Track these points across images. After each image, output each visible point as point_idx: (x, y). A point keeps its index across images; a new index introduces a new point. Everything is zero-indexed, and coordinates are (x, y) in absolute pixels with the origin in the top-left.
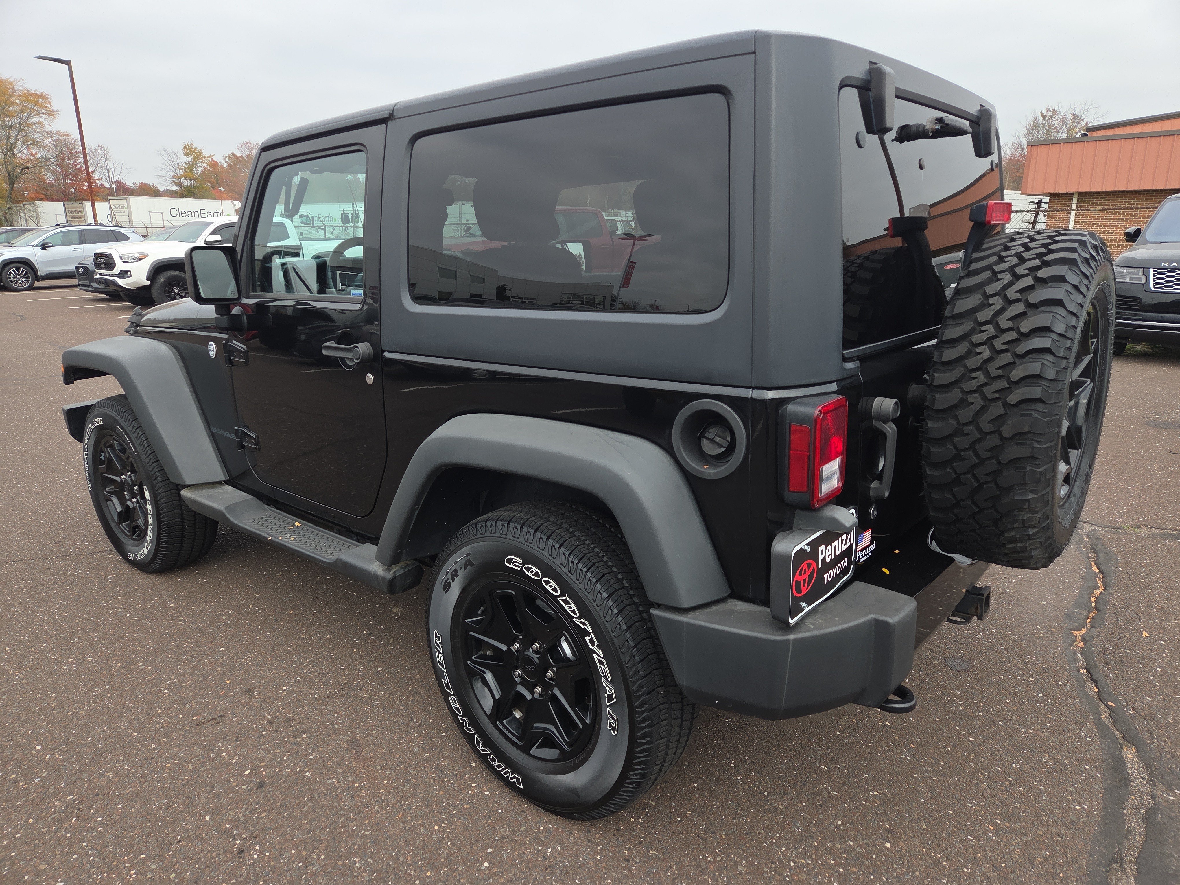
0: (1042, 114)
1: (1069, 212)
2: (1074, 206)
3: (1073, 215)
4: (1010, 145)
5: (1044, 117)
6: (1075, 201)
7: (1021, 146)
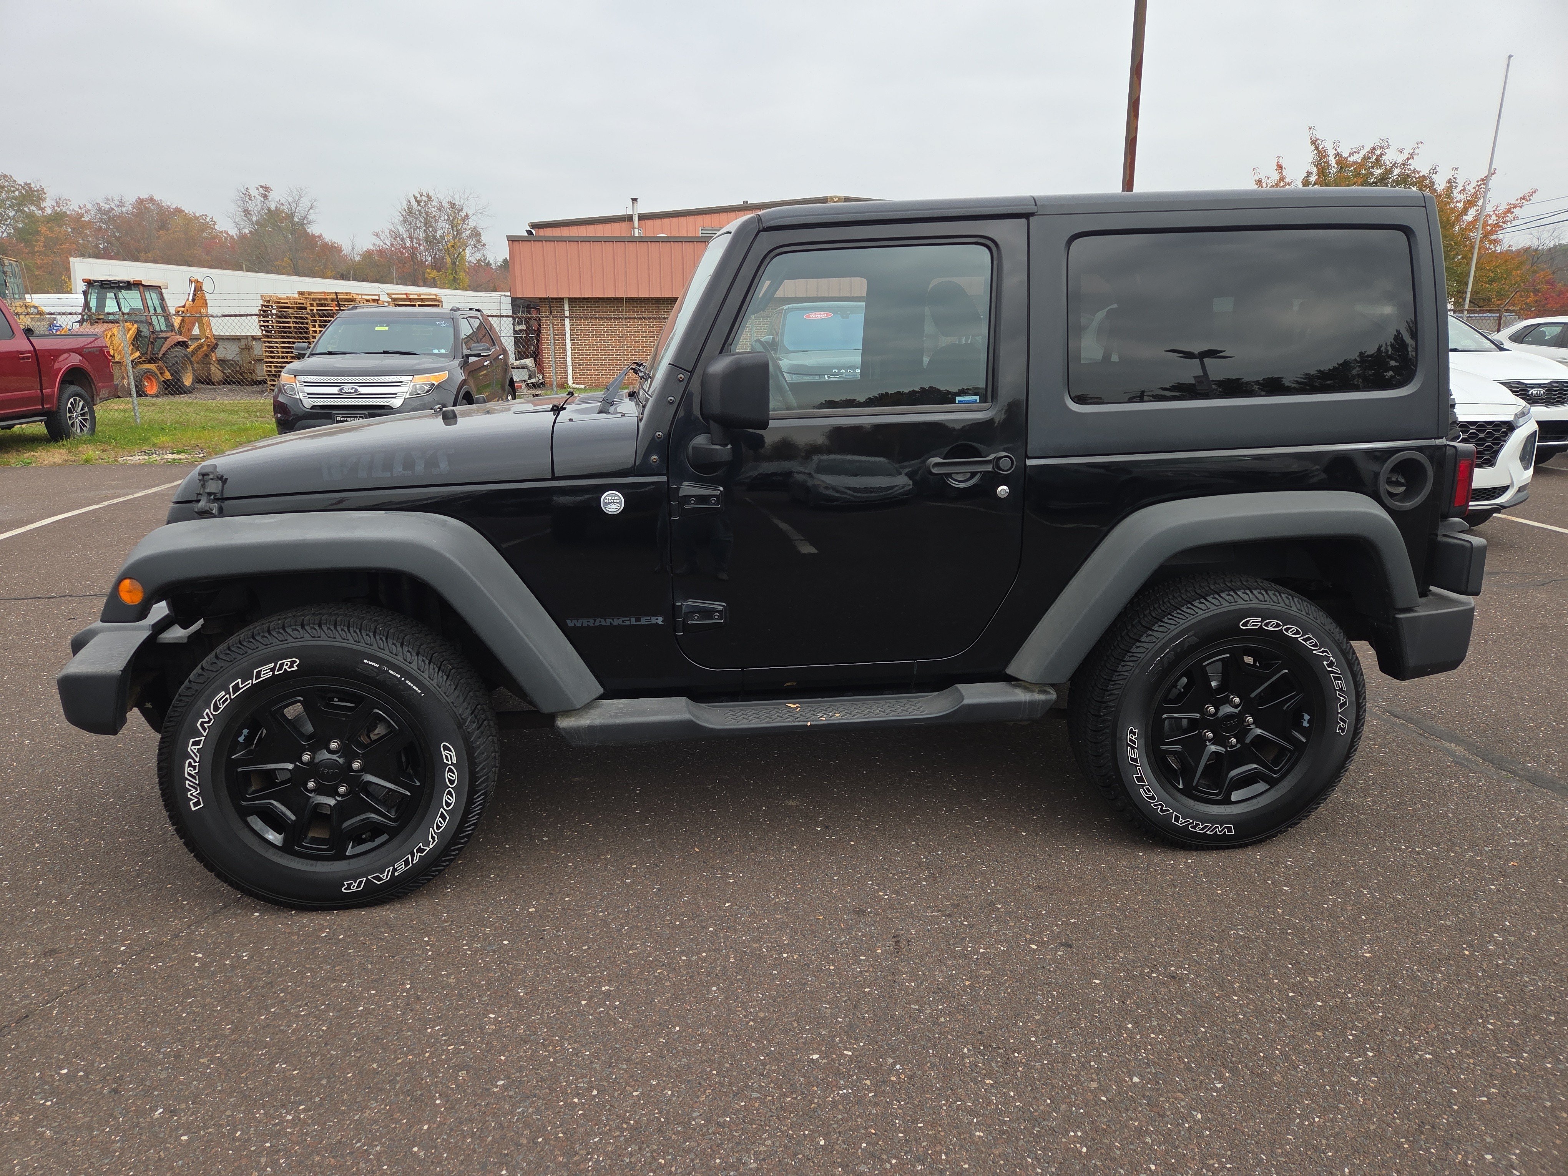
0: (416, 198)
1: (563, 318)
2: (567, 313)
3: (567, 321)
4: (387, 232)
5: (419, 202)
6: (566, 307)
7: (400, 235)
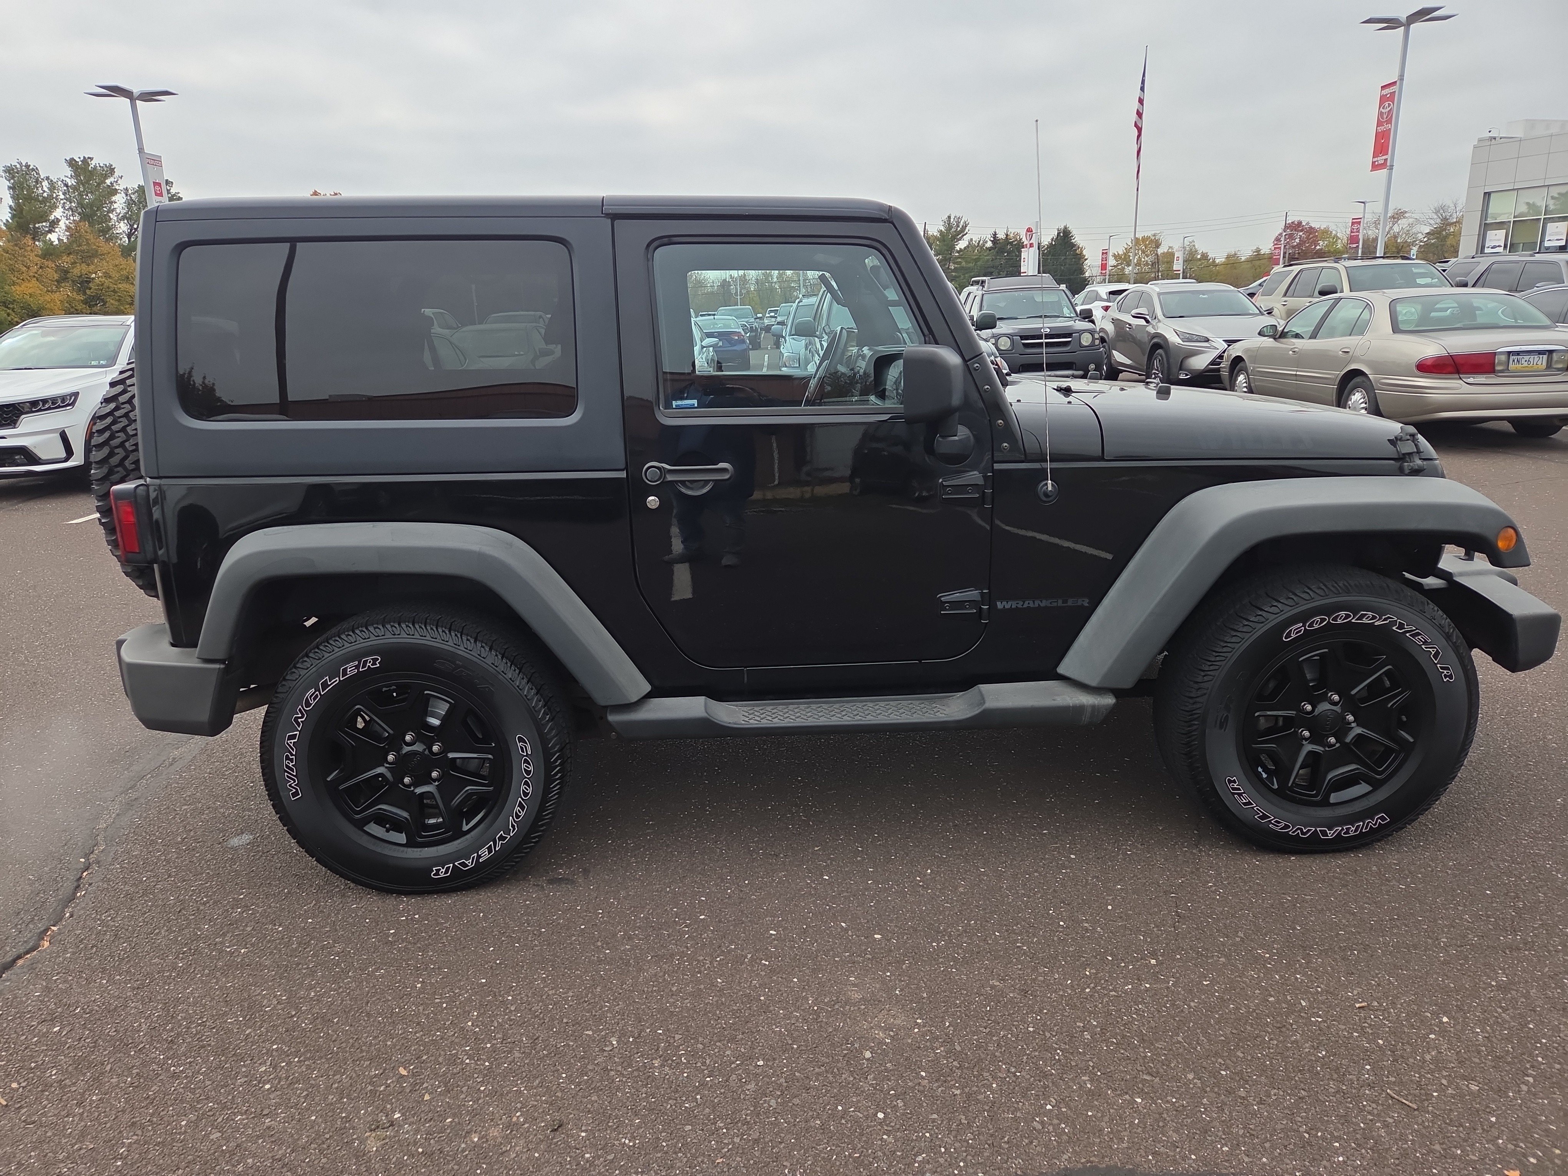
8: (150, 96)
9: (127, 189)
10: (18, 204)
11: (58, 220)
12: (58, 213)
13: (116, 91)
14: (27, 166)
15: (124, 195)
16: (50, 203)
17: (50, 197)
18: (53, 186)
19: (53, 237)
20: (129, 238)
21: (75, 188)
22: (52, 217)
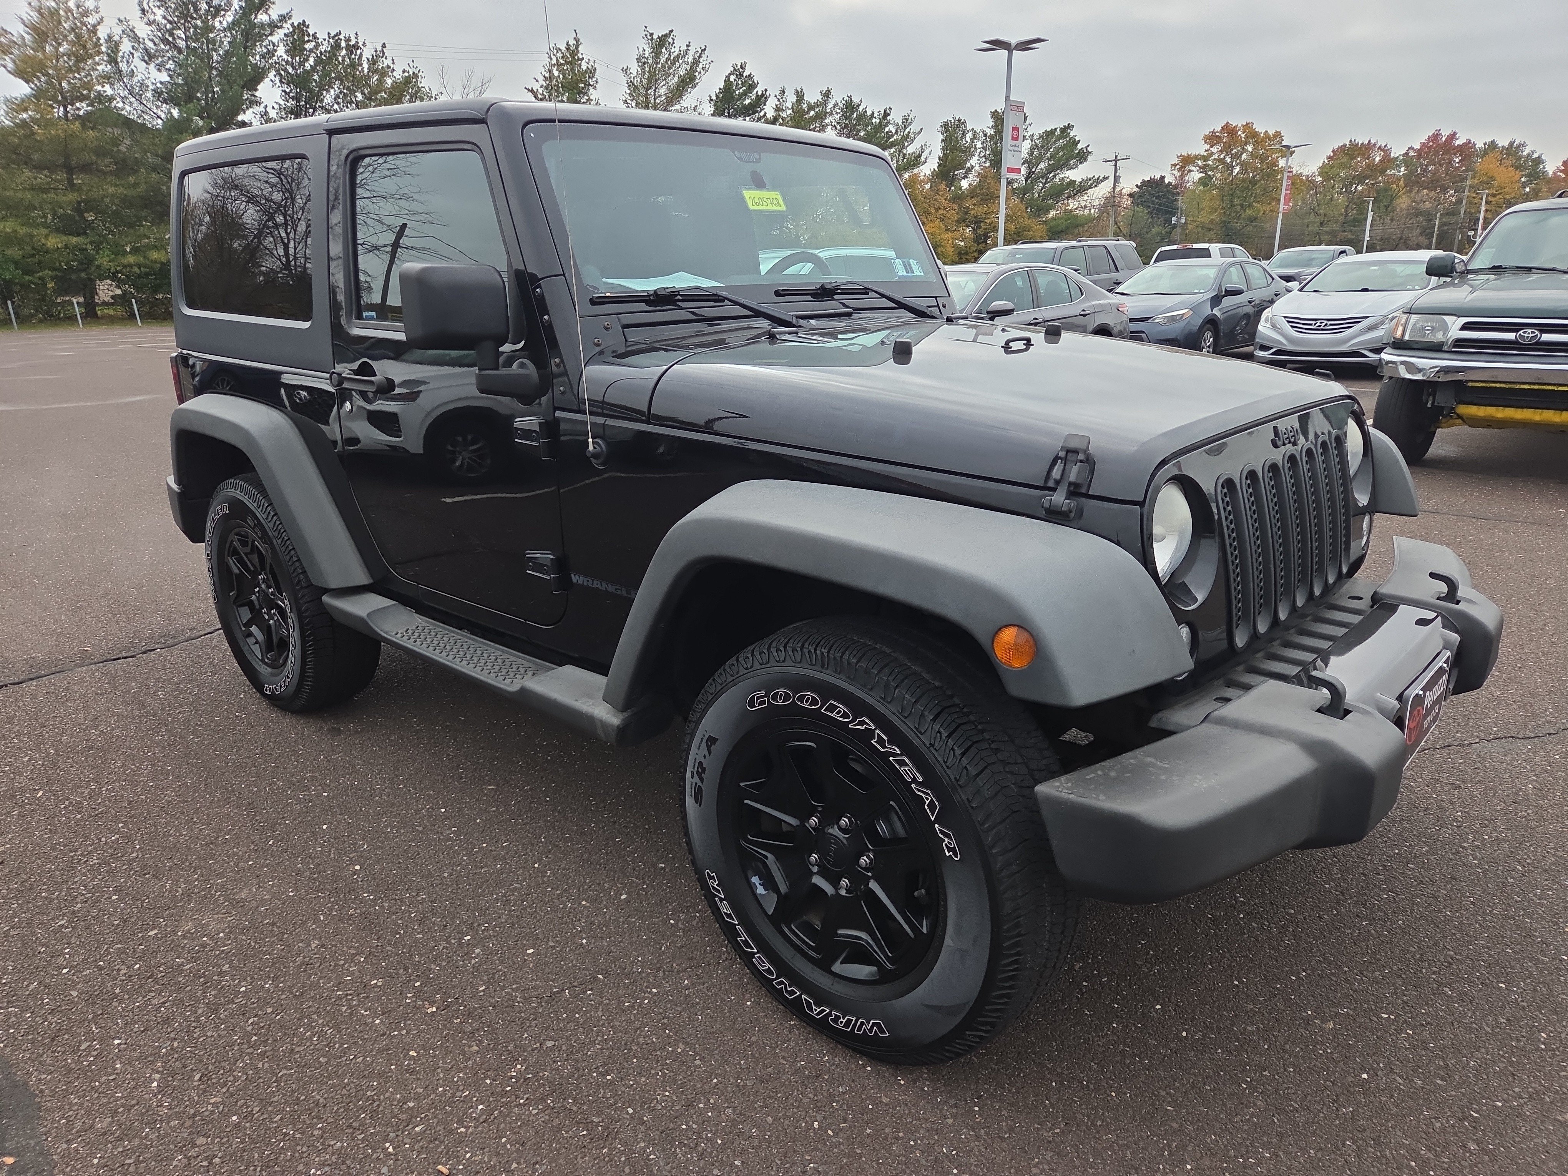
8: (1025, 46)
9: (1033, 136)
10: (945, 155)
11: (973, 167)
12: (974, 161)
13: (997, 44)
14: (959, 120)
15: (1029, 141)
16: (968, 152)
17: (970, 147)
18: (974, 137)
19: (965, 184)
20: (1026, 181)
21: (992, 137)
22: (968, 165)
